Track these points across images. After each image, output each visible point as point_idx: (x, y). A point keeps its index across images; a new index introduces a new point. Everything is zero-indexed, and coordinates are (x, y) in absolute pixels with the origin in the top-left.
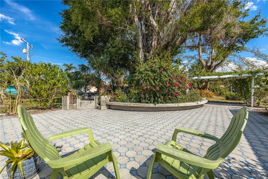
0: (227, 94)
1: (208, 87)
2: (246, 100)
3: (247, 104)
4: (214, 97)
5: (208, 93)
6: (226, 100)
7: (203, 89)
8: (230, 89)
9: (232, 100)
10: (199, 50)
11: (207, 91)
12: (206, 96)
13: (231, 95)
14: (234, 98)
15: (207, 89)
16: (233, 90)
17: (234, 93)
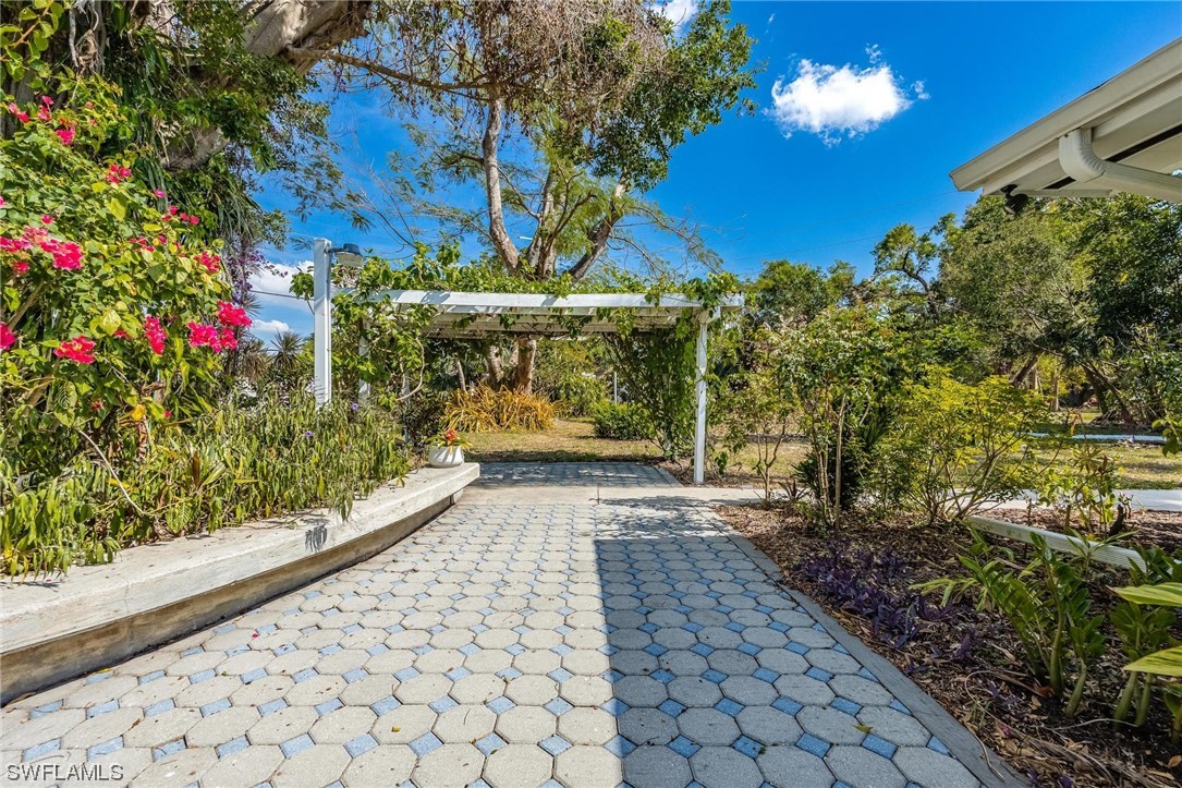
0: (601, 410)
1: (531, 376)
2: (672, 441)
3: (673, 461)
4: (556, 423)
5: (527, 409)
6: (598, 437)
7: (512, 385)
8: (613, 385)
9: (618, 439)
10: (488, 179)
11: (526, 396)
12: (521, 420)
13: (614, 417)
14: (624, 428)
15: (526, 386)
16: (623, 389)
17: (624, 406)
